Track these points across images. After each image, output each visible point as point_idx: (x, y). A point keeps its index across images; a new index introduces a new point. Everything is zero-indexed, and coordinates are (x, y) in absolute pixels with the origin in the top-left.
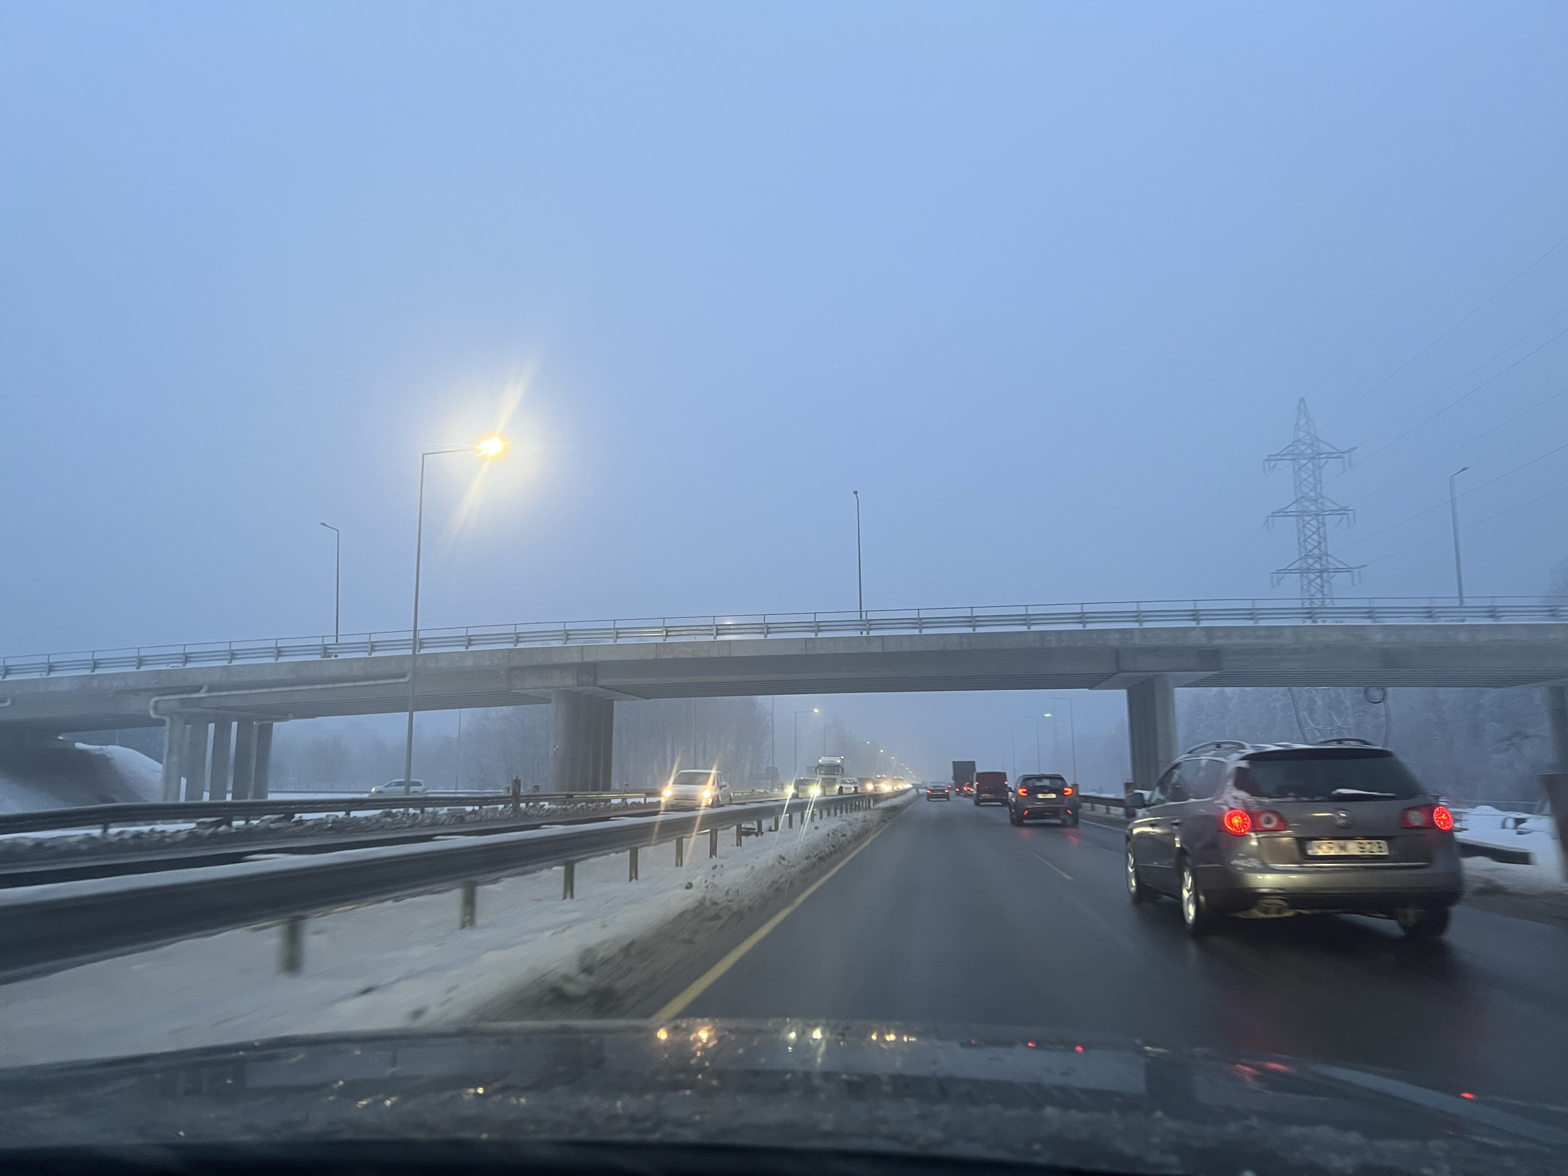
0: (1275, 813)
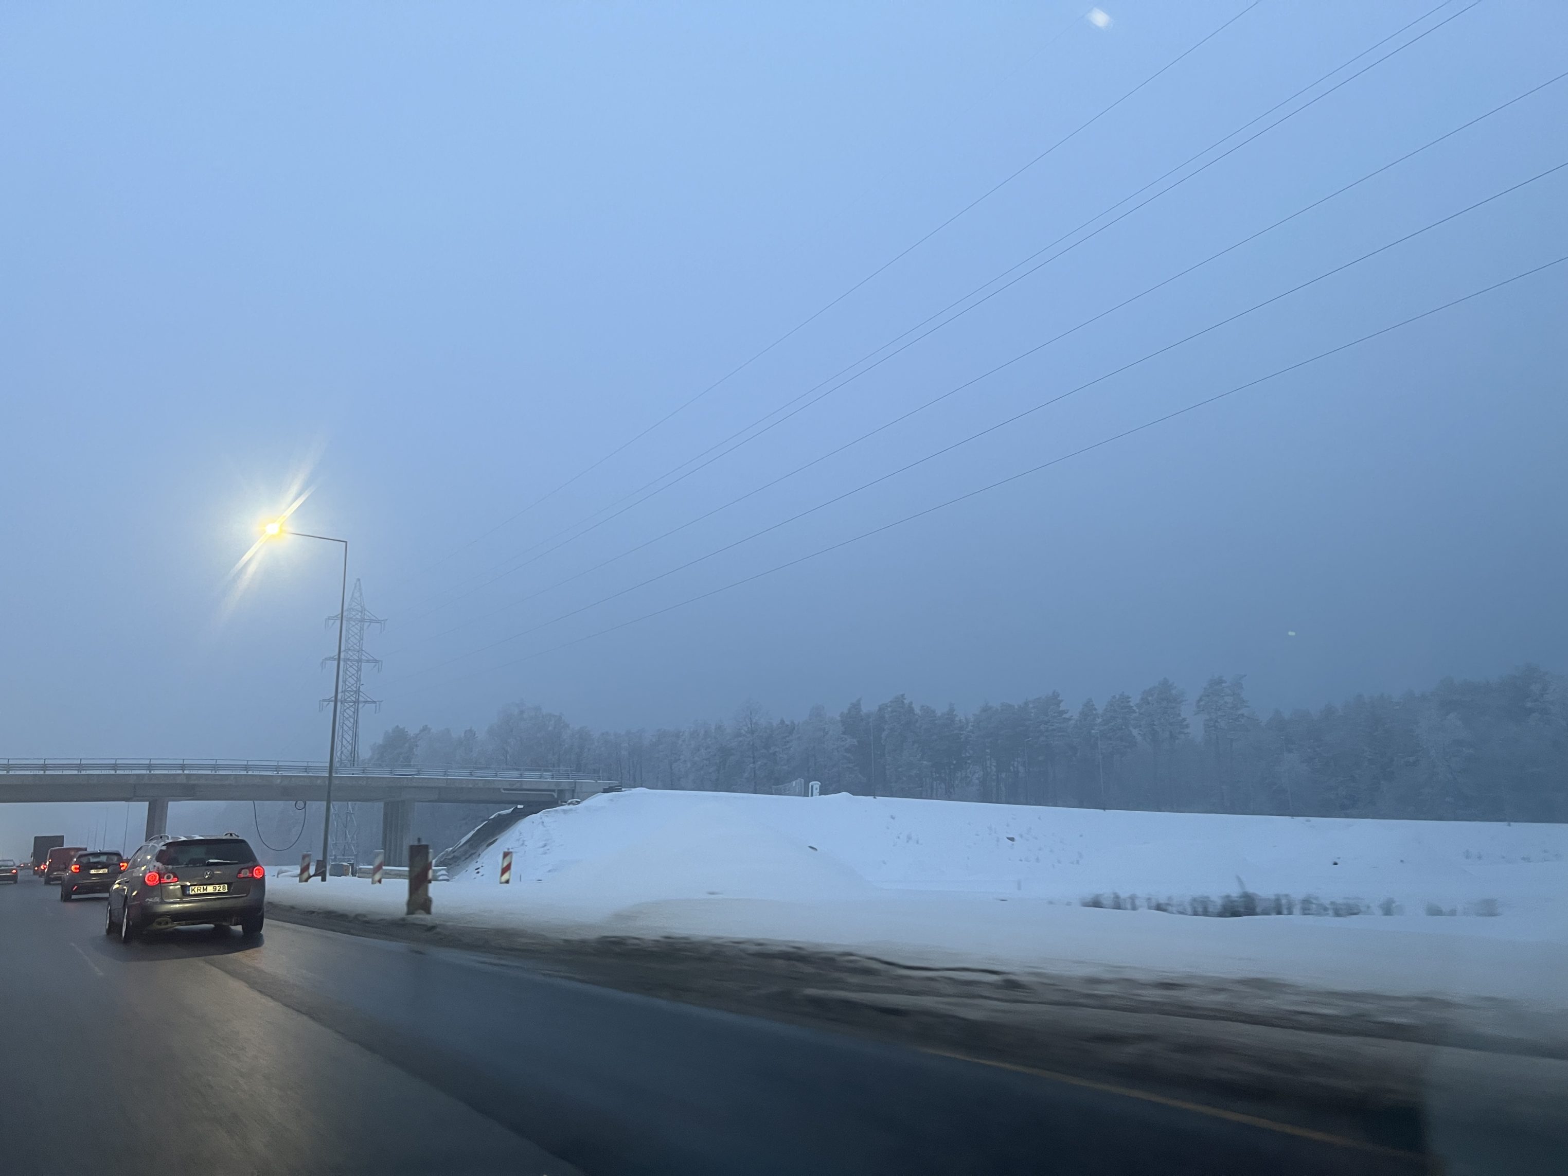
0: (172, 873)
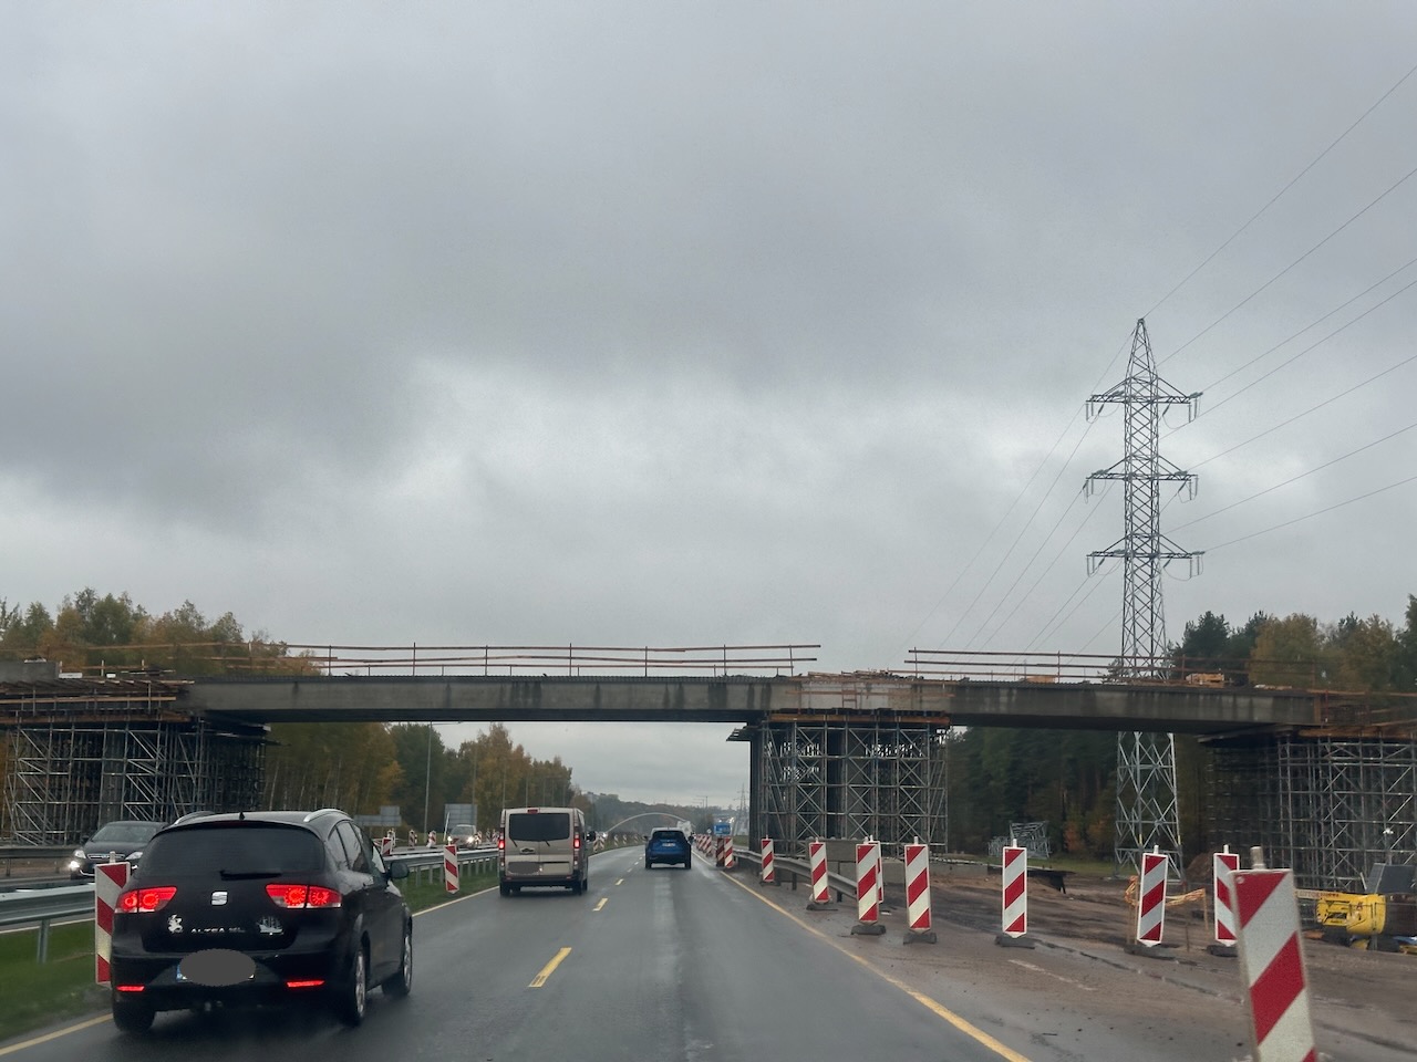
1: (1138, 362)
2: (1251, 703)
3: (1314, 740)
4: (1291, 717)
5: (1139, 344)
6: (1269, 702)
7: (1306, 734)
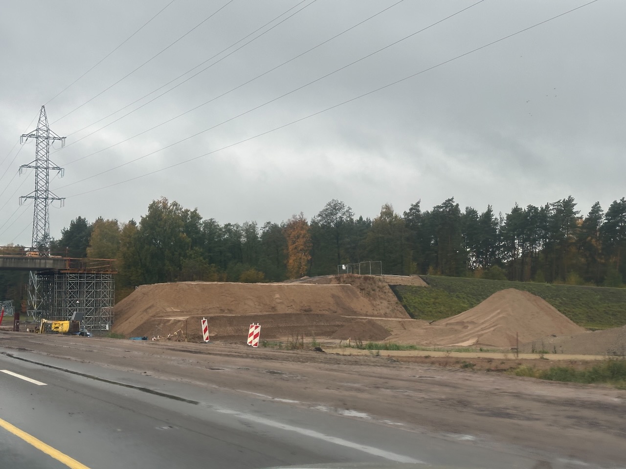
1: (41, 123)
2: (46, 262)
3: (65, 273)
4: (58, 267)
5: (42, 116)
6: (51, 261)
7: (62, 272)
